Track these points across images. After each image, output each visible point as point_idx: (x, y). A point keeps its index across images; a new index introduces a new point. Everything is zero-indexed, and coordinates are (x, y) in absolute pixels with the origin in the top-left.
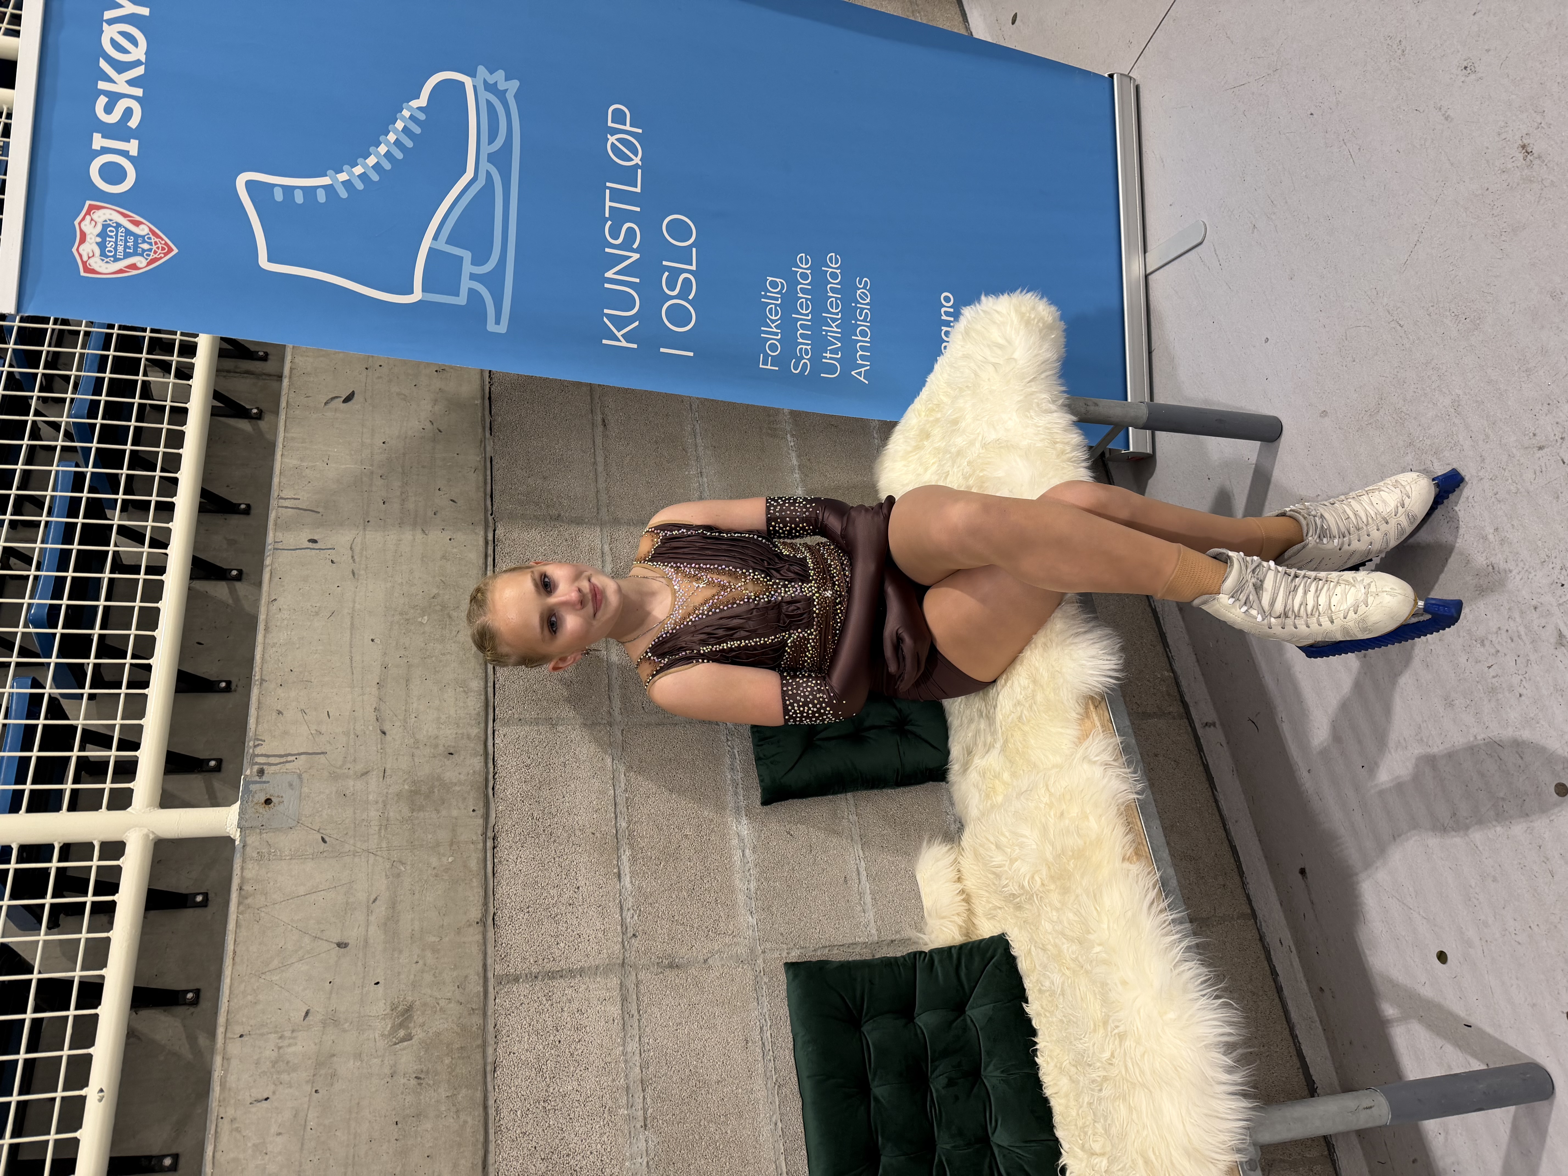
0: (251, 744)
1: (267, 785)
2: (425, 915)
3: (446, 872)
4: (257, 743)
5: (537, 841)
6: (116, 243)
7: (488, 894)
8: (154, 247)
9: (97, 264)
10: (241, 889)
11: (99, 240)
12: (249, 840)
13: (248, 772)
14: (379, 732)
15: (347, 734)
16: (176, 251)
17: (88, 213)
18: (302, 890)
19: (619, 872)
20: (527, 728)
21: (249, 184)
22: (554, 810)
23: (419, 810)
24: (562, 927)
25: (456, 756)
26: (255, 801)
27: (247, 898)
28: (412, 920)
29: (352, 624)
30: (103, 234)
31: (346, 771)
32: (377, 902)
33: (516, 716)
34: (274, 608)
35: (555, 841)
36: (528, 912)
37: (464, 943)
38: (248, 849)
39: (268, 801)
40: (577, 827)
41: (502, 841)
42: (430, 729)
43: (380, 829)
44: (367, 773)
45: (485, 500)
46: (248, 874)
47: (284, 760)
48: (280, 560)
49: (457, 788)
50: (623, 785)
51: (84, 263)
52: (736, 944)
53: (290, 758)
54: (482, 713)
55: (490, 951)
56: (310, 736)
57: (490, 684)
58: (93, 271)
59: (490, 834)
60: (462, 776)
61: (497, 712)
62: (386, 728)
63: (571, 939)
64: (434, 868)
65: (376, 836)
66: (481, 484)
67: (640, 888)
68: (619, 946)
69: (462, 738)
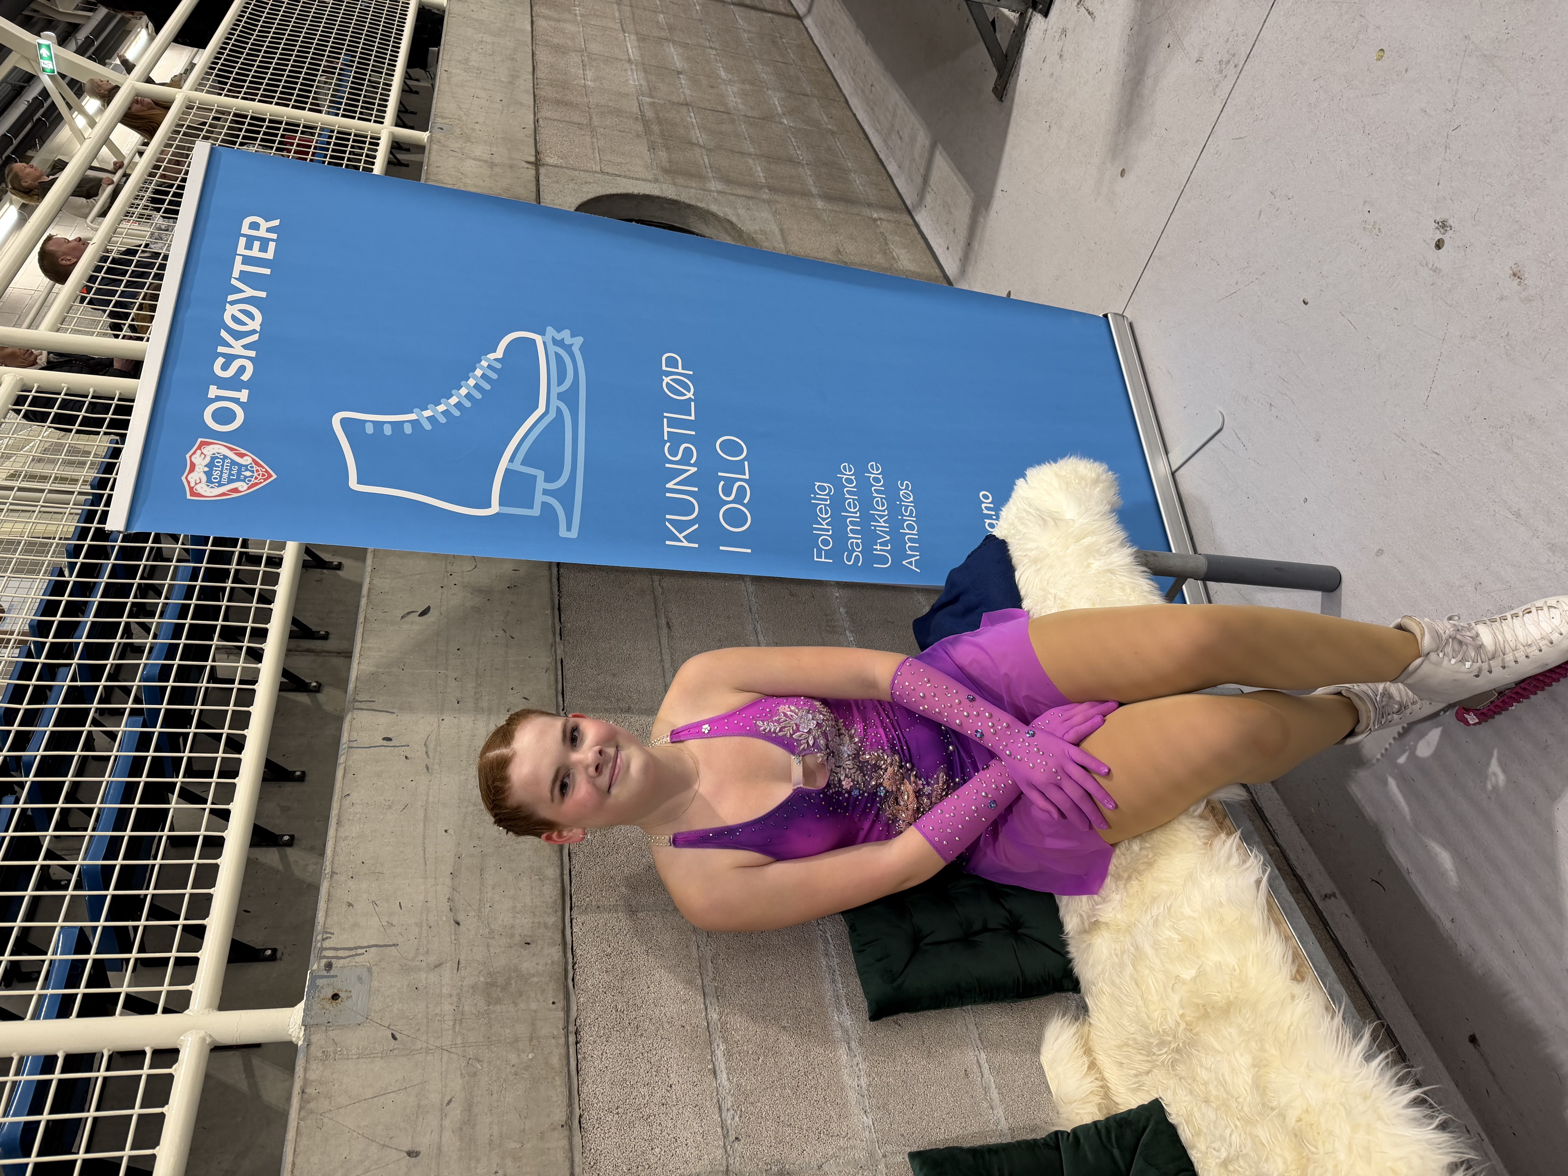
0: (319, 937)
1: (335, 979)
2: (505, 1118)
3: (526, 1070)
4: (325, 936)
5: (623, 1034)
6: (222, 472)
7: (572, 1095)
8: (256, 474)
9: (203, 489)
10: (303, 1092)
11: (206, 469)
12: (314, 1039)
13: (315, 967)
14: (453, 922)
15: (419, 925)
16: (275, 476)
17: (199, 448)
18: (369, 1093)
19: (714, 1068)
20: (606, 916)
21: (344, 421)
22: (639, 1002)
23: (496, 1003)
24: (656, 1130)
25: (533, 945)
26: (322, 996)
27: (309, 1102)
28: (491, 1123)
29: (425, 816)
30: (211, 465)
31: (419, 963)
32: (452, 1105)
33: (594, 903)
34: (347, 802)
35: (642, 1035)
36: (618, 1113)
37: (549, 1149)
38: (313, 1048)
39: (335, 997)
40: (665, 1020)
41: (585, 1035)
42: (506, 919)
43: (454, 1025)
44: (440, 965)
45: (557, 697)
46: (312, 1076)
47: (353, 952)
48: (354, 757)
49: (535, 979)
50: (711, 974)
51: (191, 489)
52: (853, 1147)
53: (360, 951)
54: (559, 902)
55: (578, 1158)
56: (382, 928)
57: (566, 872)
58: (199, 495)
59: (572, 1028)
60: (540, 967)
61: (574, 900)
62: (460, 918)
63: (667, 1143)
64: (513, 1066)
65: (450, 1032)
66: (552, 682)
67: (739, 1086)
68: (721, 1151)
69: (539, 927)
